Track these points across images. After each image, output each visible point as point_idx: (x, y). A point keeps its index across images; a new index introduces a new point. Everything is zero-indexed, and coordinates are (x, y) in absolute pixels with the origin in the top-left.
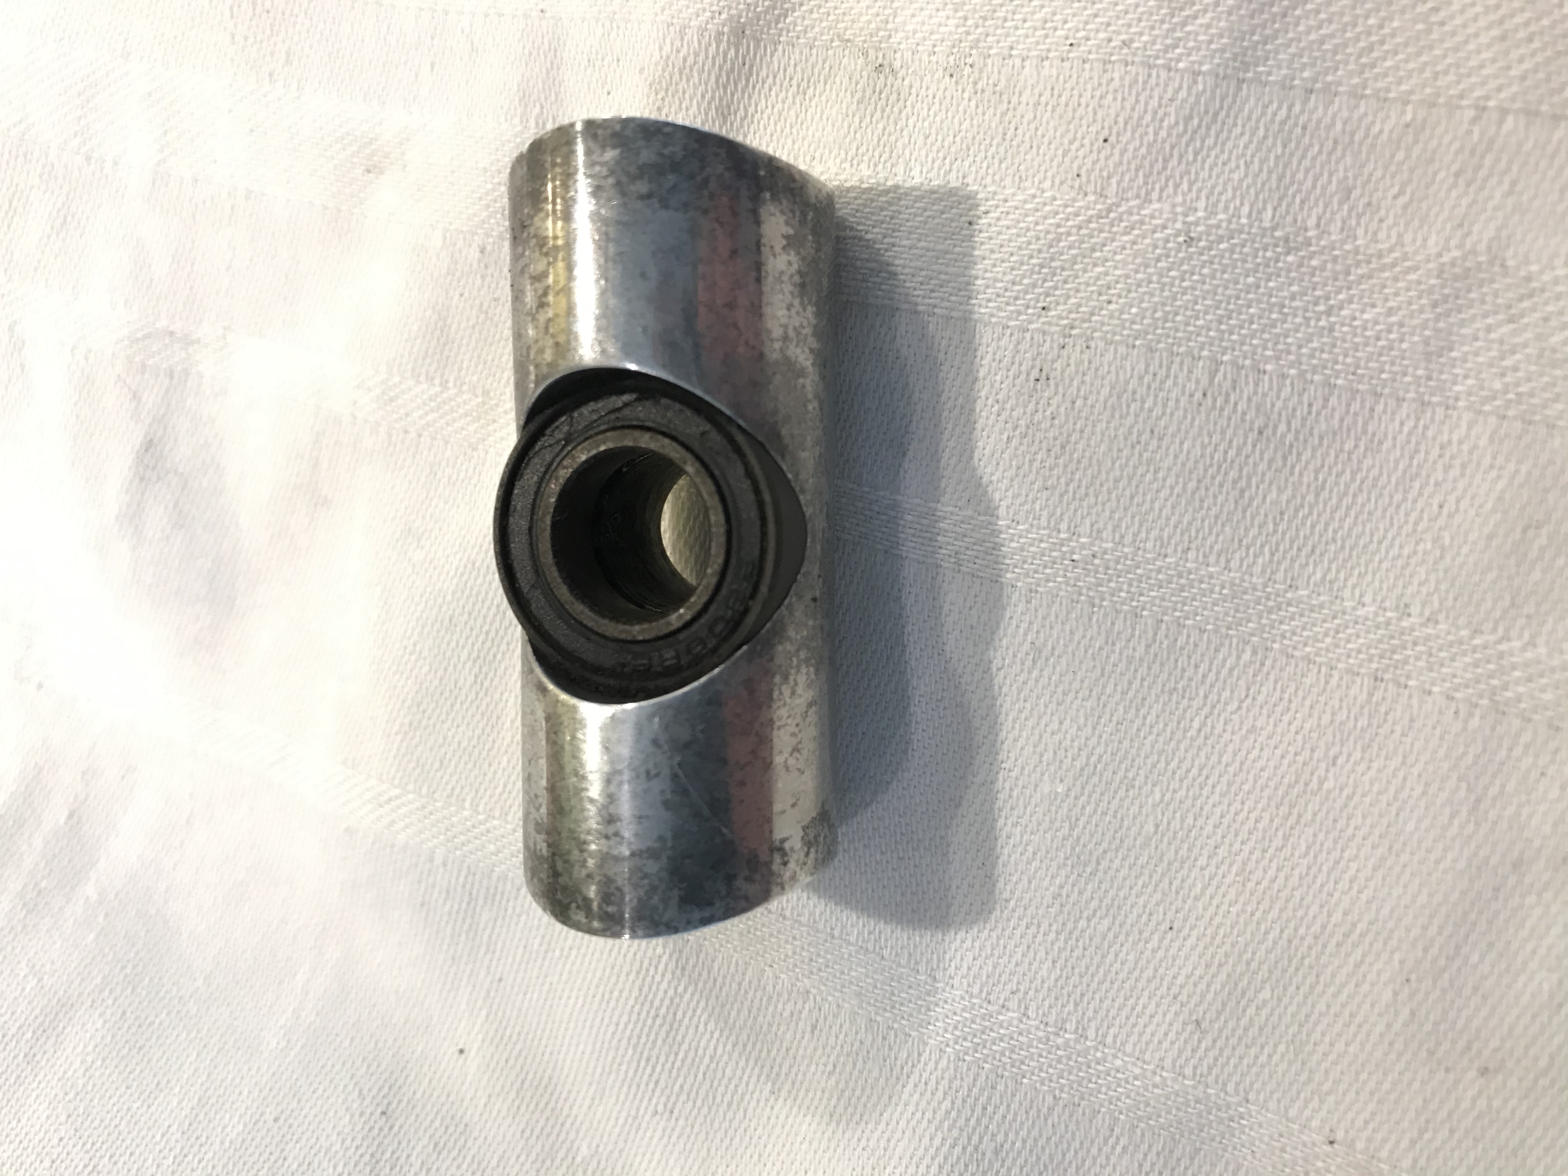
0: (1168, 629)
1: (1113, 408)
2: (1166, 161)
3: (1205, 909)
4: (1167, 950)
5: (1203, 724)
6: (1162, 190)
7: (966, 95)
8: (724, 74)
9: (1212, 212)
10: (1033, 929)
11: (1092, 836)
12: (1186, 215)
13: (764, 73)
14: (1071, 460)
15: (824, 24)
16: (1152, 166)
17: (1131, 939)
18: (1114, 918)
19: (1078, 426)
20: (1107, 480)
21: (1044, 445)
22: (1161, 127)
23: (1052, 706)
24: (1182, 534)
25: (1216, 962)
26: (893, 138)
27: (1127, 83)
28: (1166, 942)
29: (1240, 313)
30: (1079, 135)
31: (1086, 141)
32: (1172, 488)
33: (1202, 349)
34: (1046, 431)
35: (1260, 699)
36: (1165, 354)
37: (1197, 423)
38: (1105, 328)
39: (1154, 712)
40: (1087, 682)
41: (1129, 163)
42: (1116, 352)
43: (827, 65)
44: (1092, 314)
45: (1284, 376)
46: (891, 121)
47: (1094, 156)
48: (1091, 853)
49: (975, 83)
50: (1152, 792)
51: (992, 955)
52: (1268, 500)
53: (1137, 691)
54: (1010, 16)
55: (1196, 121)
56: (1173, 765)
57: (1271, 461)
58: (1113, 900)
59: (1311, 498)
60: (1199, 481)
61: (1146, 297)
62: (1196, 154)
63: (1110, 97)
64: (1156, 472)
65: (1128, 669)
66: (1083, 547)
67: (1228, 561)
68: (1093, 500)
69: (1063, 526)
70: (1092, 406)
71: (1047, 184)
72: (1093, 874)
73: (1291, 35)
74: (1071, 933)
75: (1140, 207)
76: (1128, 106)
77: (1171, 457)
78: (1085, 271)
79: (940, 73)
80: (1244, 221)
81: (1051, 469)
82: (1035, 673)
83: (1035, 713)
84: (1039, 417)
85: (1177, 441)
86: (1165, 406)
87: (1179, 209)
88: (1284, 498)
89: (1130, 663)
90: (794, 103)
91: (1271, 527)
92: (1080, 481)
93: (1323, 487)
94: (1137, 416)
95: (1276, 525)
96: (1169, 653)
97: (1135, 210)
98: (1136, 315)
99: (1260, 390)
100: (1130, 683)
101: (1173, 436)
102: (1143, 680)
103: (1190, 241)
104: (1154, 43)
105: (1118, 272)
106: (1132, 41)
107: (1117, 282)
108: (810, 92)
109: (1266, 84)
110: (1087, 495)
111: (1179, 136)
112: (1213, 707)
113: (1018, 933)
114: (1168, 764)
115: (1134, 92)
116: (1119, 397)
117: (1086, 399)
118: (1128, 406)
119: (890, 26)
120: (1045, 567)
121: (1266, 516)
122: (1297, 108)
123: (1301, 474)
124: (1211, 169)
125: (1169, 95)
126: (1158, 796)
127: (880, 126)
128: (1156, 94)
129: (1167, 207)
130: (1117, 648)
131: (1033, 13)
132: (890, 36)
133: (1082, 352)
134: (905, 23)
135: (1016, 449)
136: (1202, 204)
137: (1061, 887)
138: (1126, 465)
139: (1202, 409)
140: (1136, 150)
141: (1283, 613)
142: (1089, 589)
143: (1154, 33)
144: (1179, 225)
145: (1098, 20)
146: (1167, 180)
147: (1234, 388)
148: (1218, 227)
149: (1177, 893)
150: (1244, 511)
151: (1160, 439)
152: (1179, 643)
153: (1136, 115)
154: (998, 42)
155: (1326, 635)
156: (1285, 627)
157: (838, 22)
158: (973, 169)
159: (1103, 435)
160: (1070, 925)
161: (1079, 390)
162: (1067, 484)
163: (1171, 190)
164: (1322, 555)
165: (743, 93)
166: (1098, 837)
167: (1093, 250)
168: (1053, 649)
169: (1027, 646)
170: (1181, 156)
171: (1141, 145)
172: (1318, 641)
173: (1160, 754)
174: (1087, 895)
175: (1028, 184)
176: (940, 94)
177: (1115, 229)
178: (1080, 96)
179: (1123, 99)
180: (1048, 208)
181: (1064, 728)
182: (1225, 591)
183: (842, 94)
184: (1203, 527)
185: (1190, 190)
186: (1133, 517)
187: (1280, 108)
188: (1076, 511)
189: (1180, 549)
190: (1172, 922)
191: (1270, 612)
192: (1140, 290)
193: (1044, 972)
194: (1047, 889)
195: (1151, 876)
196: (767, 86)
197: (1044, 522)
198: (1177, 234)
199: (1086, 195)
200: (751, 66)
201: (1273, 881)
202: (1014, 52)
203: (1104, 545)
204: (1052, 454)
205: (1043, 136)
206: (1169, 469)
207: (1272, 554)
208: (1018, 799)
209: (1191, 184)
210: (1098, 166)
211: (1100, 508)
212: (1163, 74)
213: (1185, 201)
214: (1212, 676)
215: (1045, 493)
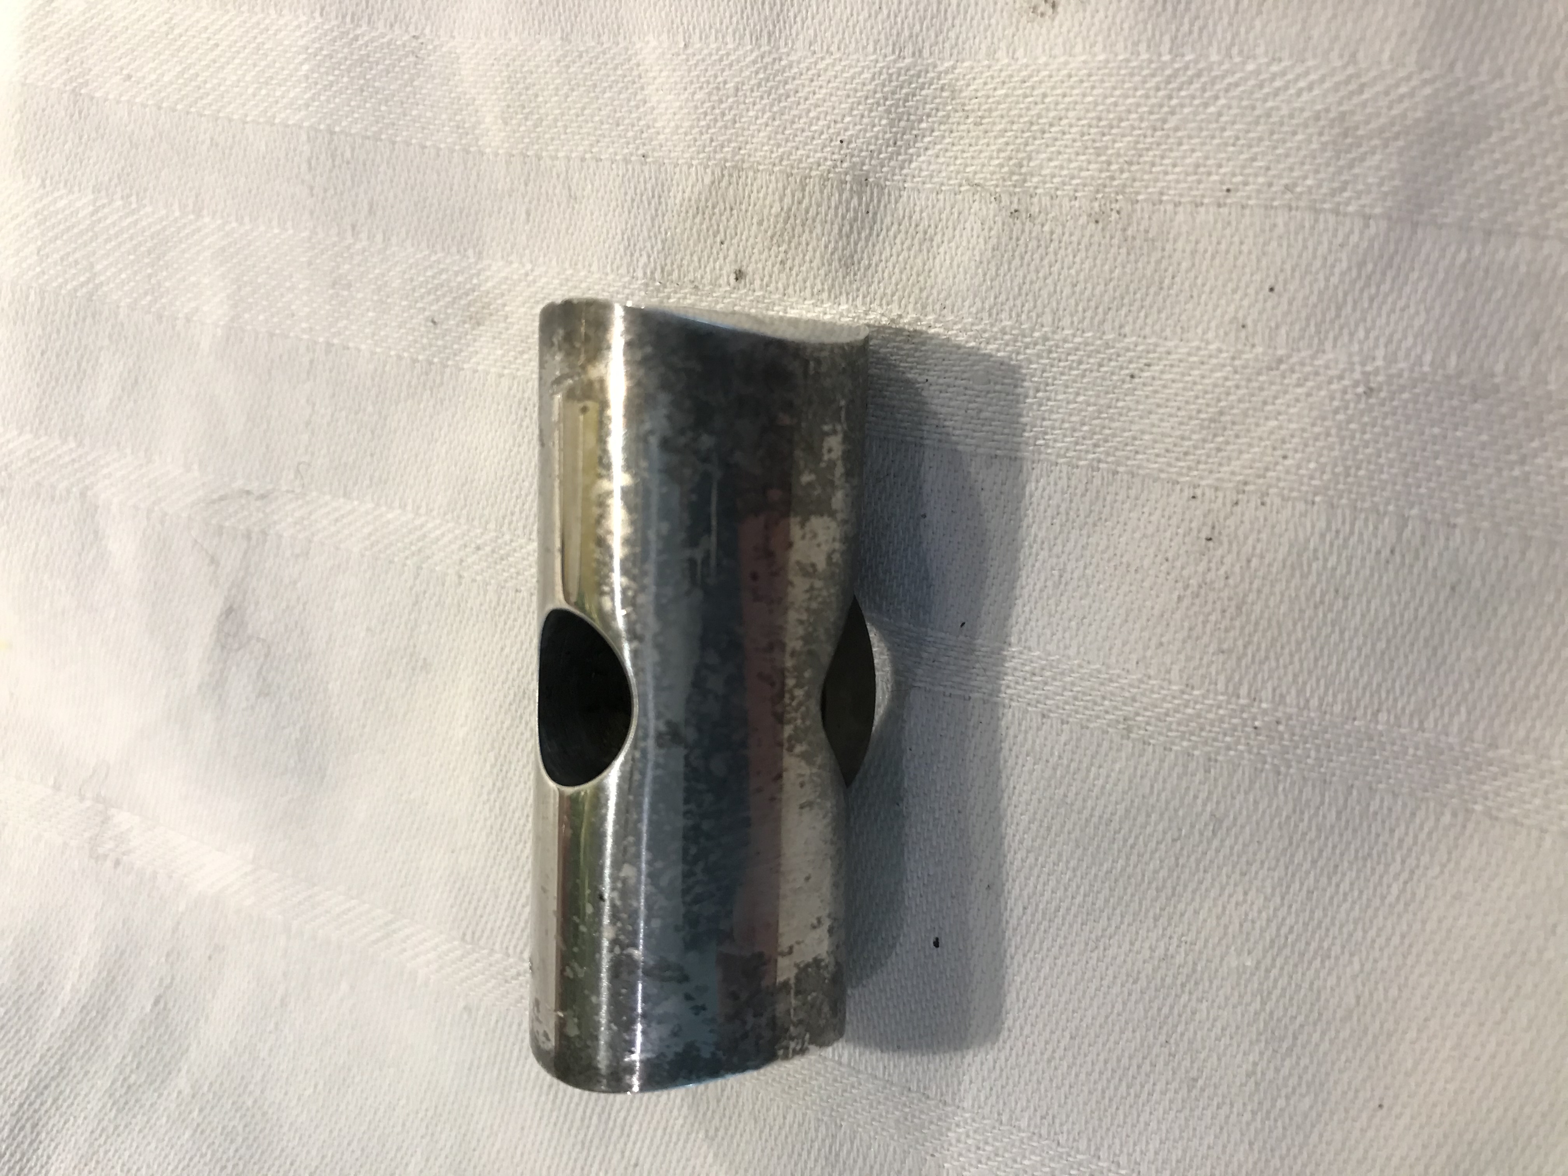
0: (1360, 794)
1: (1293, 568)
2: (1339, 309)
3: (1418, 1085)
4: (1378, 1130)
5: (1403, 891)
6: (1335, 339)
7: (1115, 241)
8: (846, 223)
9: (1391, 360)
10: (1225, 1109)
11: (1286, 1010)
12: (1363, 364)
13: (888, 220)
14: (1248, 621)
15: (952, 168)
16: (1324, 314)
17: (1336, 1118)
18: (1316, 1095)
19: (1255, 586)
20: (1289, 642)
21: (1218, 606)
22: (1332, 274)
23: (1236, 876)
24: (1372, 696)
25: (1434, 1142)
26: (1036, 287)
27: (1292, 227)
28: (1376, 1121)
29: (1426, 465)
30: (1243, 284)
31: (1251, 291)
32: (1360, 650)
33: (1387, 504)
34: (1220, 591)
35: (1464, 863)
36: (1348, 512)
37: (1385, 580)
38: (1281, 484)
39: (1347, 880)
40: (1273, 852)
41: (1298, 312)
42: (1294, 508)
43: (955, 211)
44: (1267, 469)
45: (1477, 530)
46: (1032, 267)
47: (1259, 306)
48: (1286, 1027)
49: (1124, 230)
50: (1351, 962)
51: (1181, 1137)
52: (1463, 657)
53: (1329, 859)
54: (1158, 160)
55: (1370, 267)
56: (1372, 933)
57: (1465, 618)
58: (1314, 1076)
59: (1510, 653)
60: (1389, 641)
61: (1325, 452)
62: (1371, 300)
63: (1274, 244)
64: (1342, 633)
65: (1318, 837)
66: (1265, 712)
67: (1421, 723)
68: (1273, 664)
69: (1244, 691)
70: (1270, 565)
71: (1210, 335)
72: (1290, 1050)
73: (1464, 175)
74: (1268, 1112)
75: (1313, 357)
76: (1295, 252)
77: (1358, 617)
78: (1257, 425)
79: (1084, 219)
80: (1426, 369)
81: (1227, 630)
82: (1216, 843)
83: (1217, 884)
84: (1210, 576)
85: (1364, 599)
86: (1349, 564)
87: (1356, 359)
88: (1480, 654)
89: (1319, 830)
90: (920, 250)
91: (1467, 685)
92: (1259, 644)
93: (1522, 642)
94: (1319, 575)
95: (1472, 683)
96: (1361, 818)
97: (1308, 361)
98: (1315, 470)
99: (1451, 544)
100: (1321, 851)
101: (1360, 595)
102: (1334, 847)
103: (1369, 392)
104: (1320, 186)
105: (1293, 426)
106: (1295, 185)
107: (1292, 436)
108: (938, 239)
109: (1440, 227)
110: (1267, 658)
111: (1353, 282)
112: (1412, 872)
113: (1209, 1113)
114: (1365, 932)
115: (1300, 237)
116: (1300, 555)
117: (1262, 557)
118: (1310, 566)
119: (1024, 170)
120: (1225, 735)
121: (1461, 674)
122: (1477, 250)
123: (1498, 630)
124: (1389, 316)
125: (1340, 239)
126: (1357, 966)
127: (1020, 273)
128: (1325, 239)
129: (1343, 358)
130: (1306, 817)
131: (1184, 157)
132: (1025, 181)
133: (1256, 509)
134: (1041, 167)
135: (1188, 609)
136: (1380, 353)
137: (1255, 1064)
138: (1310, 626)
139: (1391, 567)
140: (1306, 298)
141: (1483, 773)
142: (1274, 757)
143: (1320, 176)
144: (1357, 375)
145: (1256, 164)
146: (1341, 328)
147: (1423, 544)
148: (1400, 375)
149: (1385, 1068)
150: (1437, 669)
151: (1346, 599)
152: (1372, 809)
153: (1304, 262)
154: (1147, 187)
155: (1534, 795)
156: (1486, 788)
157: (966, 166)
158: (1130, 319)
159: (1282, 595)
160: (1267, 1105)
161: (1254, 548)
162: (1245, 647)
163: (1346, 338)
164: (1524, 712)
165: (867, 241)
166: (1293, 1011)
167: (1265, 403)
168: (1235, 819)
169: (1206, 816)
170: (1355, 302)
171: (1312, 292)
172: (1524, 802)
173: (1356, 923)
174: (1285, 1071)
175: (1190, 335)
176: (1085, 241)
177: (1286, 381)
178: (1242, 243)
179: (1289, 246)
180: (1214, 361)
181: (1249, 898)
182: (1420, 753)
183: (974, 241)
184: (1393, 687)
185: (1367, 337)
186: (1318, 681)
187: (1458, 251)
188: (1256, 675)
189: (1369, 712)
190: (1382, 1099)
191: (1469, 772)
192: (1318, 444)
193: (1241, 1156)
194: (1240, 1066)
195: (1354, 1051)
196: (891, 233)
197: (1221, 687)
198: (1356, 384)
199: (1253, 346)
200: (875, 214)
201: (1493, 1057)
202: (1165, 198)
203: (1288, 710)
204: (1228, 615)
205: (1204, 285)
206: (1356, 630)
207: (1469, 713)
208: (1203, 973)
209: (1367, 332)
210: (1265, 317)
211: (1282, 671)
212: (1332, 219)
213: (1361, 350)
214: (1409, 840)
215: (1221, 657)
